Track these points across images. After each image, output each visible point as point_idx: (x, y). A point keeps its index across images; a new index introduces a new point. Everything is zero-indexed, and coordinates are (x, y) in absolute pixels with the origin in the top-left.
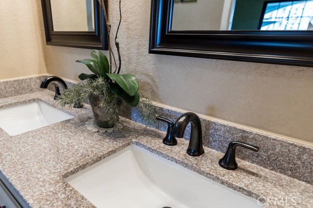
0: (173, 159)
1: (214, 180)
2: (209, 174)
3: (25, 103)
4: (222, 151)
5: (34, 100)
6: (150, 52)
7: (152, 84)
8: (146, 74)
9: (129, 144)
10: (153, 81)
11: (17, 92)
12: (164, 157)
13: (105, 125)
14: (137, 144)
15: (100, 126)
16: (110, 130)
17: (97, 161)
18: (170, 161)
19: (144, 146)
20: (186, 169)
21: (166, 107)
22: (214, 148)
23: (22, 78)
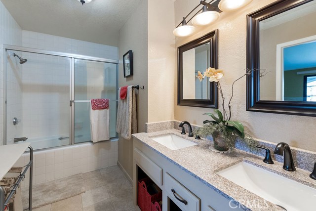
0: (275, 172)
1: (310, 186)
2: (306, 182)
3: (166, 135)
4: (309, 170)
5: (170, 134)
6: (247, 110)
7: (248, 127)
8: (244, 122)
9: (241, 161)
10: (250, 126)
11: (161, 129)
12: (268, 170)
13: (222, 149)
14: (246, 161)
15: (218, 150)
16: (226, 152)
17: (227, 167)
18: (273, 173)
19: (251, 163)
20: (287, 179)
21: (260, 141)
22: (302, 168)
23: (163, 122)
